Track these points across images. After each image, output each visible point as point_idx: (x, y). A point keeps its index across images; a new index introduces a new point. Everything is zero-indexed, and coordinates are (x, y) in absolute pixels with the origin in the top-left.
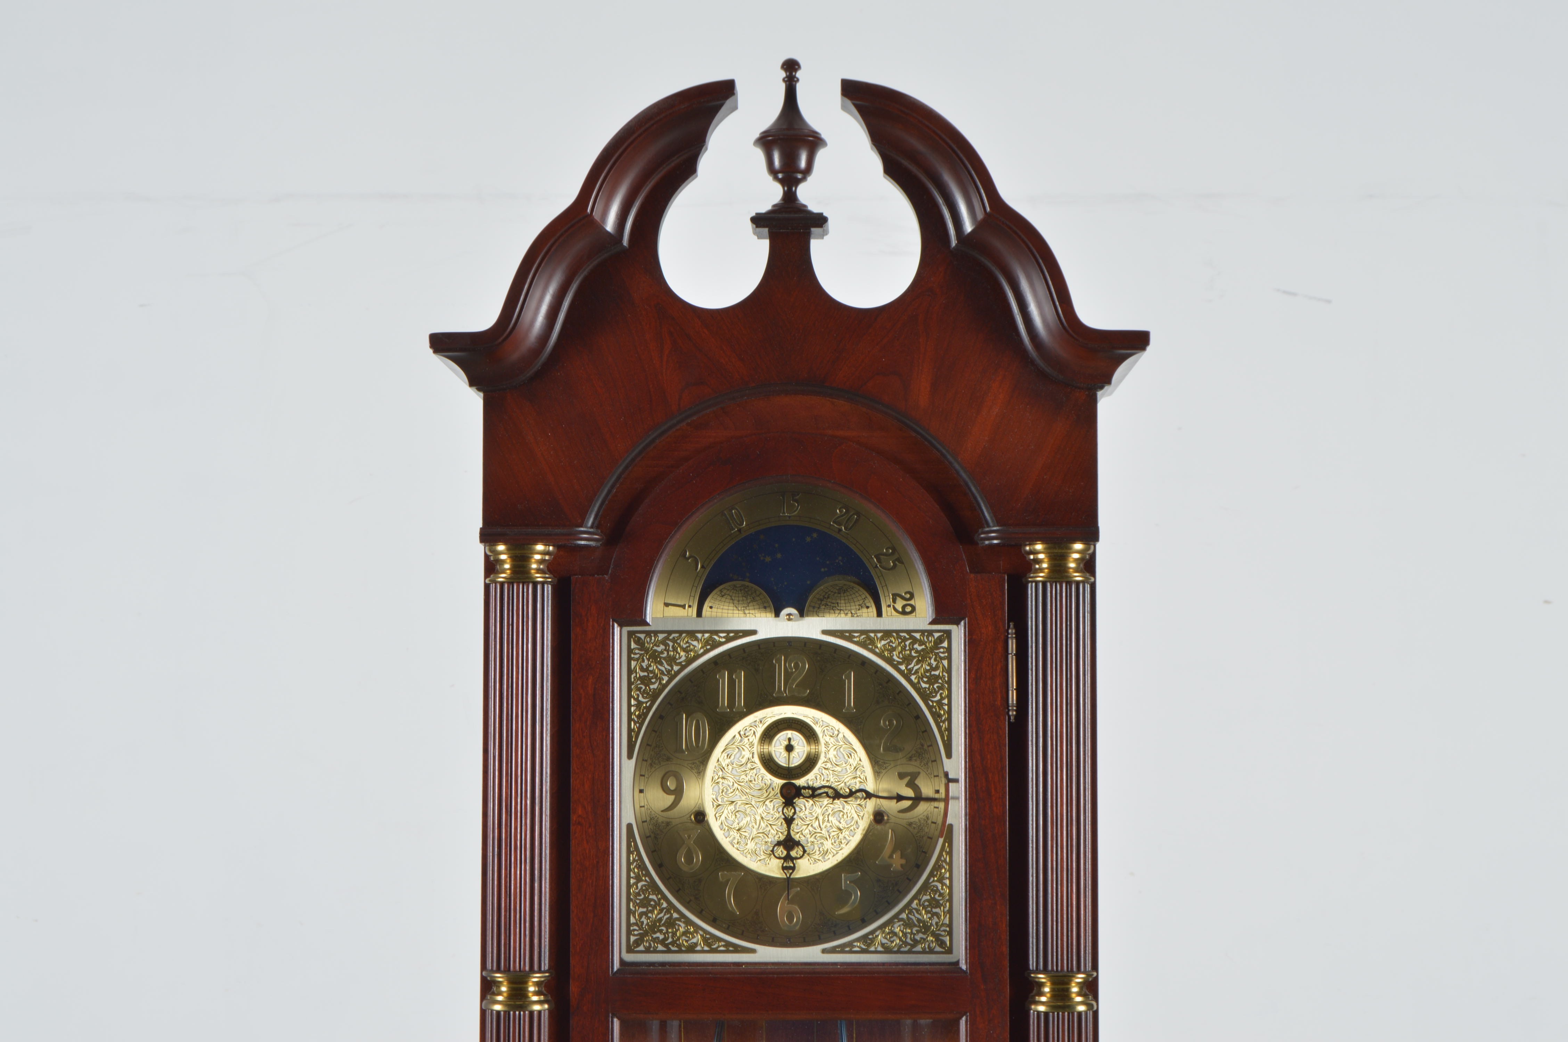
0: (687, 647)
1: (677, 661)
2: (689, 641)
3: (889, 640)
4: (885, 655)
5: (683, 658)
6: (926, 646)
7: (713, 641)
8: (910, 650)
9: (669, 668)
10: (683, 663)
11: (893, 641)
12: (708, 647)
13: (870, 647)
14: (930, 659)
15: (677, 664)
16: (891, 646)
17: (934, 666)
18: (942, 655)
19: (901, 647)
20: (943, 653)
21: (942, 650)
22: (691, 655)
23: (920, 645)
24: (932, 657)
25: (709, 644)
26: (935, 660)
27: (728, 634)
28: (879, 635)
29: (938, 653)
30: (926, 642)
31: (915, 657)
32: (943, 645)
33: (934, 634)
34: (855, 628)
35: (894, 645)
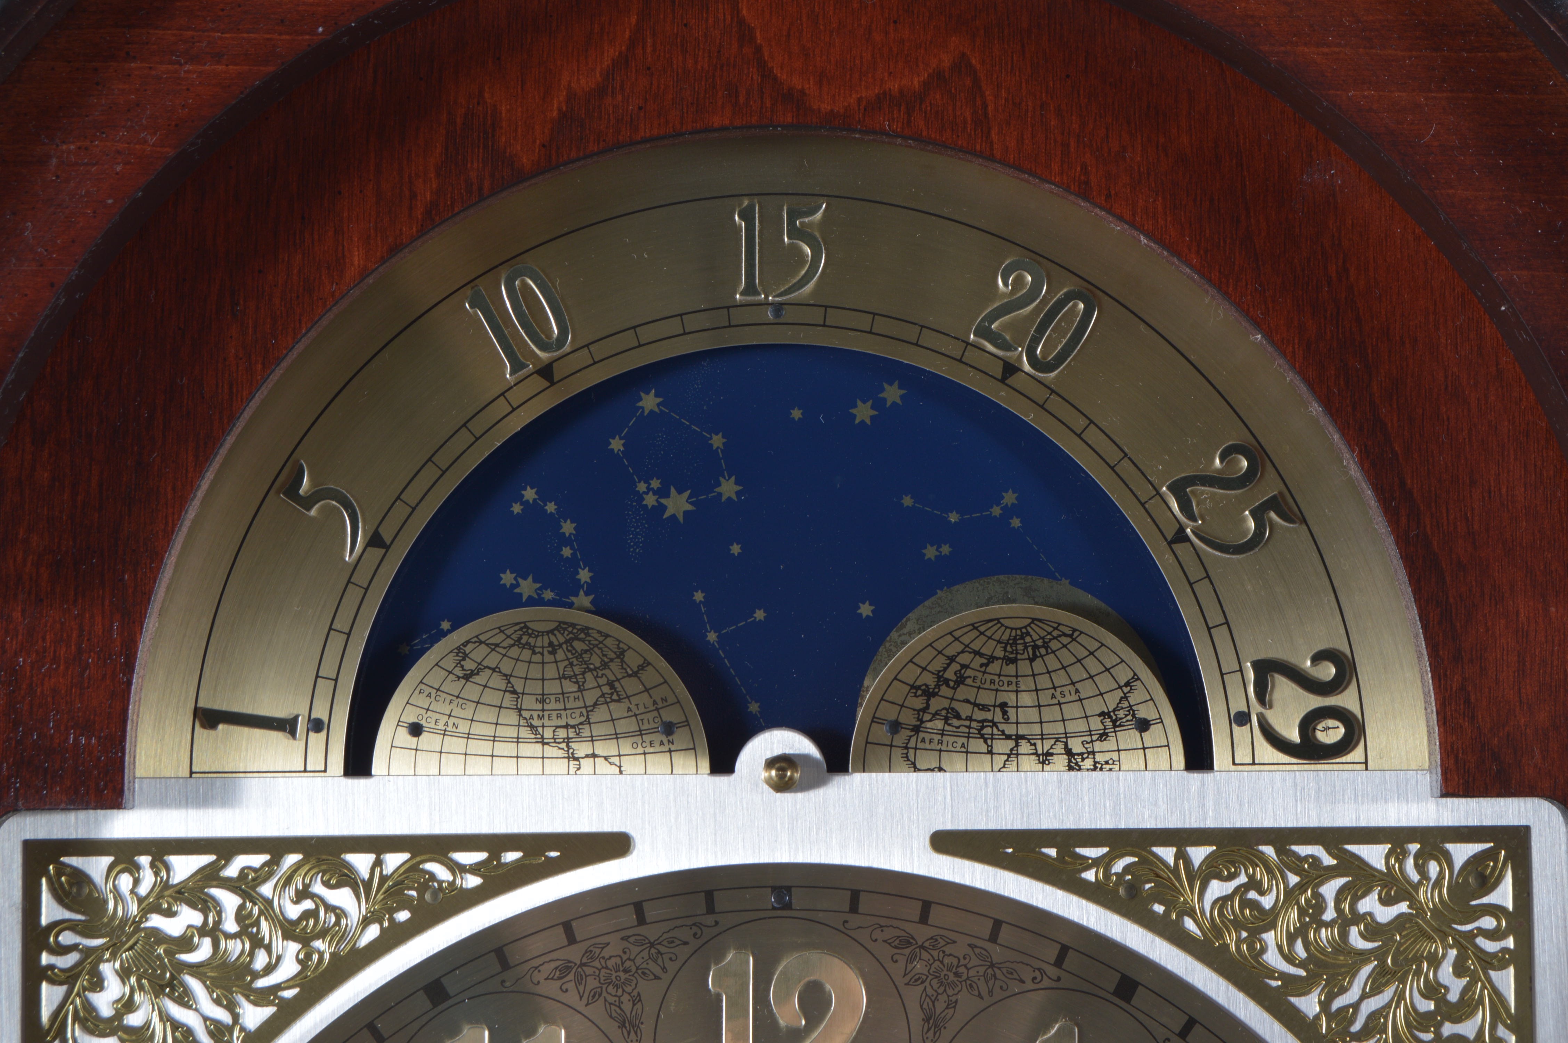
0: (306, 915)
1: (262, 983)
2: (318, 888)
3: (1243, 879)
4: (1227, 946)
5: (288, 969)
6: (1414, 903)
7: (422, 889)
8: (1344, 922)
9: (222, 1015)
10: (289, 994)
11: (1260, 882)
12: (403, 916)
13: (1159, 908)
14: (1435, 962)
15: (261, 997)
16: (1255, 905)
17: (1453, 996)
18: (1489, 946)
19: (1302, 912)
20: (1493, 935)
21: (1488, 922)
22: (321, 954)
23: (1386, 901)
24: (1444, 956)
25: (405, 904)
26: (1459, 970)
27: (495, 854)
28: (1198, 854)
29: (1471, 936)
30: (1416, 887)
31: (1363, 957)
32: (1491, 899)
33: (1450, 847)
34: (1086, 823)
35: (1267, 902)
